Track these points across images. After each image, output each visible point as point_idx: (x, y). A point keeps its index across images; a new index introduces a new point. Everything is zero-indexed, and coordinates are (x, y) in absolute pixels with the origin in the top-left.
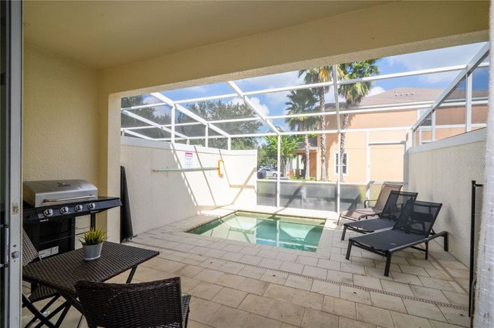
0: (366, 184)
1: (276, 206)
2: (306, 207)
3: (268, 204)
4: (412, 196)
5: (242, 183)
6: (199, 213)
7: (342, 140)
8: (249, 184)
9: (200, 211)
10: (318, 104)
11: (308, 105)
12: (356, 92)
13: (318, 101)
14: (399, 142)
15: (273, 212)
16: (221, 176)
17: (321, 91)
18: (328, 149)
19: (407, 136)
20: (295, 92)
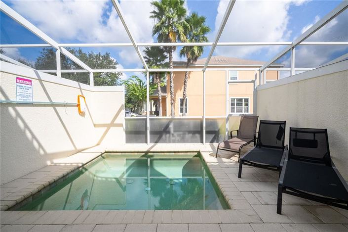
0: (226, 117)
1: (146, 142)
2: (174, 142)
3: (137, 141)
4: (280, 124)
5: (109, 122)
6: (49, 163)
7: (185, 89)
8: (116, 122)
9: (51, 160)
10: (167, 60)
11: (160, 61)
12: (195, 54)
13: (167, 58)
14: (251, 81)
15: (145, 150)
16: (82, 114)
17: (170, 50)
18: (175, 95)
19: (256, 76)
20: (150, 49)
